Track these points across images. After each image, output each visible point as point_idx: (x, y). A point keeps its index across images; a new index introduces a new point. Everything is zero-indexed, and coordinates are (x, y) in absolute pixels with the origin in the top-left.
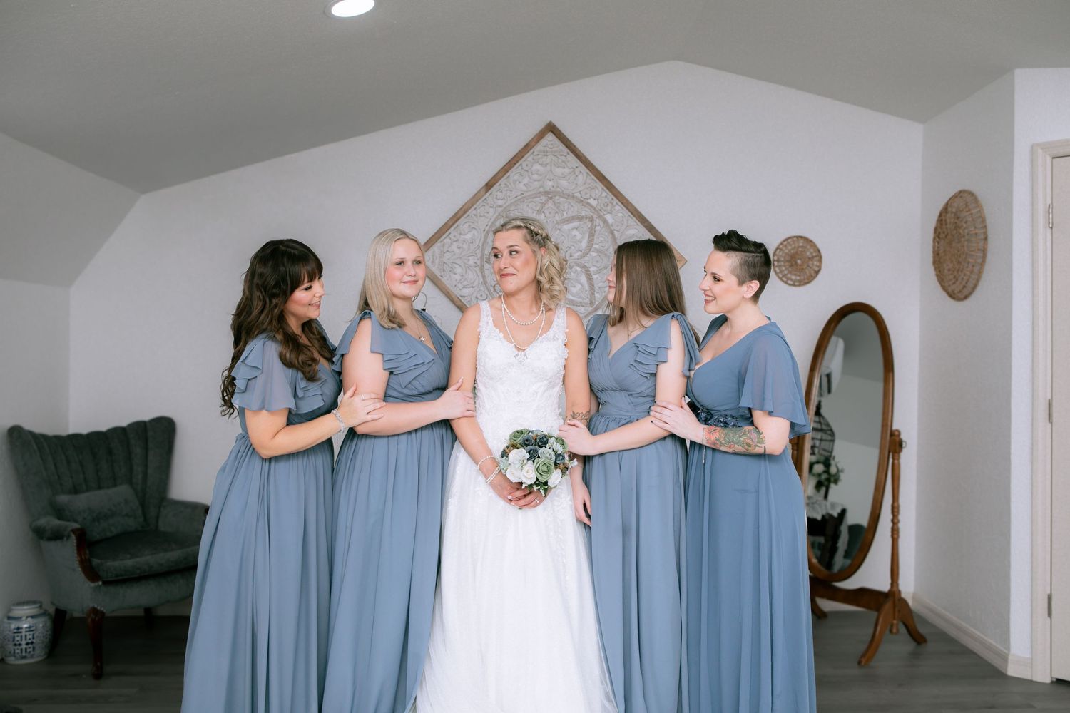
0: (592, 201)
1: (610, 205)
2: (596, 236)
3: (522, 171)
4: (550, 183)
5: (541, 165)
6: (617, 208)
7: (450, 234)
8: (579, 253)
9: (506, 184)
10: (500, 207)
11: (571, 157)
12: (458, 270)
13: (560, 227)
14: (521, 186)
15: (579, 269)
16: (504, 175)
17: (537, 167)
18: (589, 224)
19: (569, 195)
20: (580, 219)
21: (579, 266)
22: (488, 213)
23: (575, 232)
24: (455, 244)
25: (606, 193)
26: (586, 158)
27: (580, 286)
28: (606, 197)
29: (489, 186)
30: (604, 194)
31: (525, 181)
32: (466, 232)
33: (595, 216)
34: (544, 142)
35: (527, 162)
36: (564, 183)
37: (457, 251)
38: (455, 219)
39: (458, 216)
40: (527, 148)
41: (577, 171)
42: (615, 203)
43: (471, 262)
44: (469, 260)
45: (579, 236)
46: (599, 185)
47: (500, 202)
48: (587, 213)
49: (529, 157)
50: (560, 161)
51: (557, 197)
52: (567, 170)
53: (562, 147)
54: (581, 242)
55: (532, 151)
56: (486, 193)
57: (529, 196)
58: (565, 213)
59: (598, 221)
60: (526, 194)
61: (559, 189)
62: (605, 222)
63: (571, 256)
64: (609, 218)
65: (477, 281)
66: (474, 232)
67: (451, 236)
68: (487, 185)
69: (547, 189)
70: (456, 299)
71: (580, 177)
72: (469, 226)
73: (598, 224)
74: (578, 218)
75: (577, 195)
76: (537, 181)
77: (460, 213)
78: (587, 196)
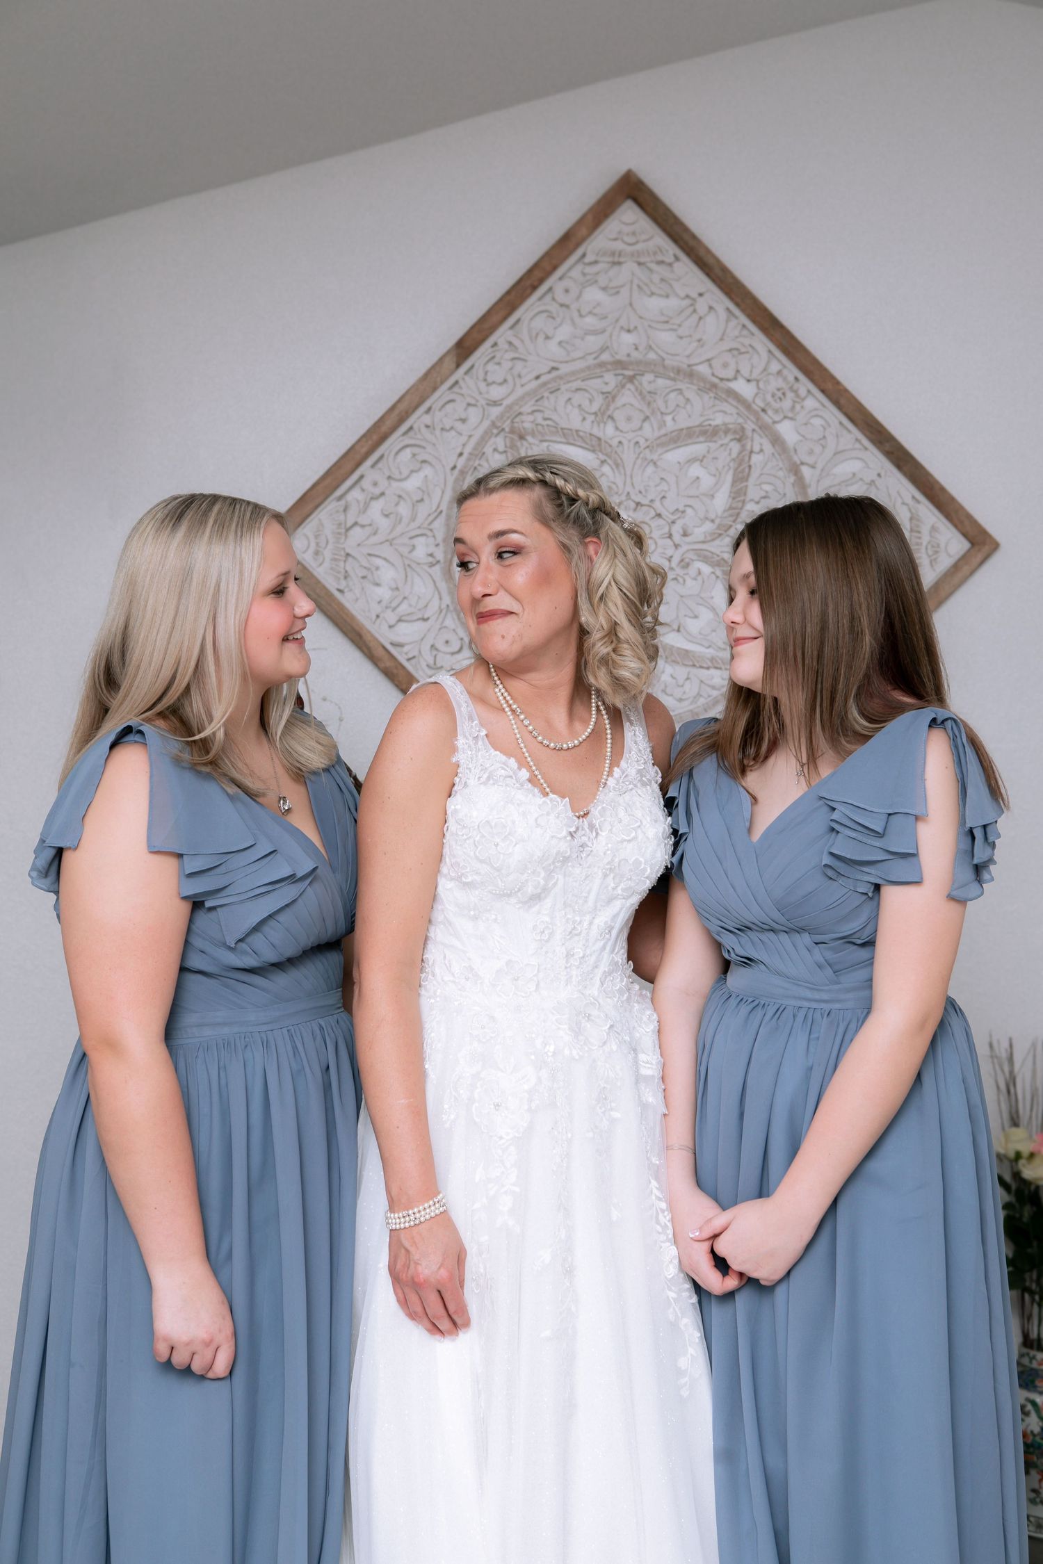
0: (741, 387)
1: (790, 395)
2: (752, 480)
3: (553, 308)
4: (628, 339)
5: (604, 289)
6: (810, 403)
7: (362, 477)
8: (708, 526)
9: (510, 343)
10: (495, 403)
11: (686, 268)
12: (387, 574)
13: (655, 457)
14: (553, 346)
15: (706, 569)
16: (505, 318)
17: (593, 295)
18: (735, 447)
19: (679, 371)
20: (710, 433)
21: (706, 559)
22: (463, 421)
23: (695, 470)
24: (377, 506)
25: (781, 363)
26: (725, 270)
27: (711, 615)
28: (779, 373)
29: (464, 348)
30: (775, 367)
31: (564, 332)
32: (405, 472)
33: (749, 426)
34: (612, 226)
35: (566, 283)
36: (665, 338)
37: (384, 523)
38: (375, 437)
39: (384, 429)
40: (567, 243)
41: (702, 306)
42: (803, 392)
43: (421, 553)
44: (414, 547)
45: (707, 481)
46: (761, 342)
47: (496, 392)
48: (728, 419)
49: (571, 271)
50: (656, 278)
51: (649, 377)
52: (674, 303)
53: (660, 240)
54: (713, 496)
55: (579, 252)
56: (458, 366)
57: (573, 373)
58: (668, 418)
59: (759, 441)
60: (564, 369)
61: (652, 356)
62: (777, 440)
63: (685, 534)
64: (786, 430)
65: (436, 602)
66: (427, 471)
67: (365, 483)
68: (460, 344)
69: (621, 356)
70: (379, 652)
71: (710, 319)
72: (414, 455)
73: (756, 448)
74: (704, 433)
75: (703, 369)
76: (595, 333)
77: (389, 423)
78: (730, 373)
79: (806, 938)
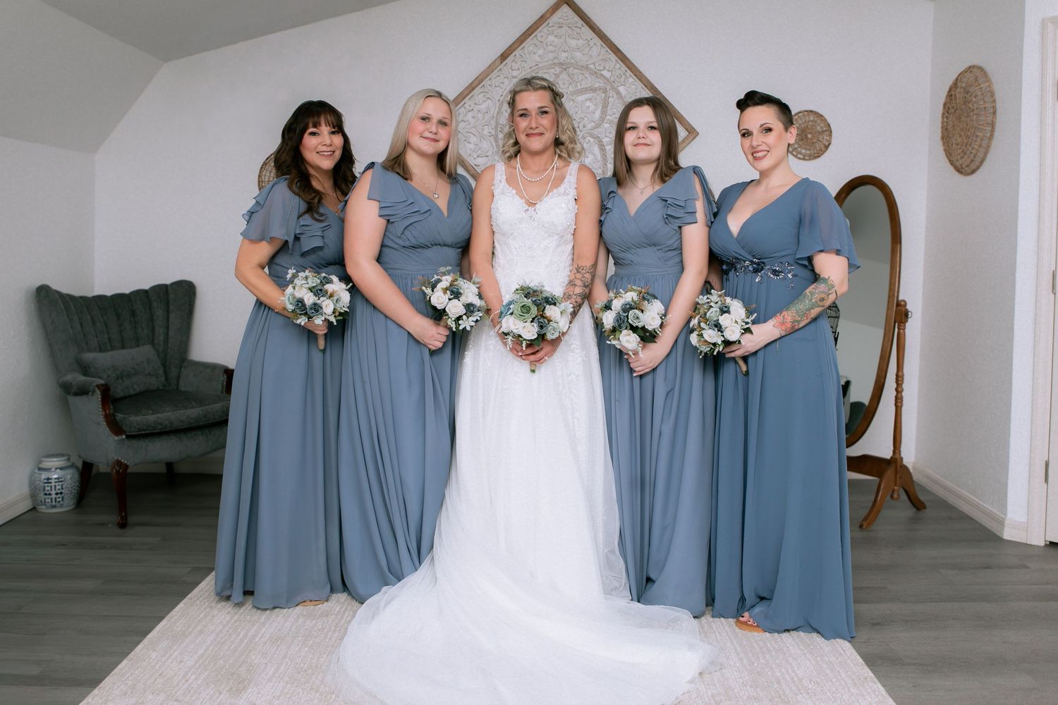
0: (605, 73)
1: (623, 77)
2: (609, 107)
3: (537, 43)
4: (564, 55)
5: (556, 36)
6: (631, 80)
7: (465, 103)
8: (593, 124)
9: (521, 55)
10: (515, 77)
11: (586, 29)
12: (473, 139)
13: (573, 98)
14: (536, 57)
15: (592, 140)
16: (518, 46)
17: (551, 38)
18: (603, 95)
19: (583, 67)
20: (594, 90)
21: (592, 136)
22: (503, 83)
23: (588, 104)
24: (470, 114)
25: (620, 65)
26: (600, 30)
27: (593, 157)
28: (620, 68)
29: (504, 57)
30: (618, 66)
31: (540, 52)
32: (481, 102)
33: (608, 87)
34: (559, 13)
35: (542, 34)
36: (578, 54)
37: (472, 121)
38: (471, 89)
39: (474, 85)
40: (542, 19)
41: (591, 43)
42: (628, 75)
43: (486, 132)
44: (483, 129)
45: (592, 107)
46: (613, 57)
47: (515, 73)
48: (601, 85)
49: (543, 30)
50: (575, 33)
51: (572, 69)
52: (581, 42)
53: (577, 19)
54: (594, 113)
55: (547, 22)
56: (501, 63)
57: (544, 67)
58: (579, 84)
59: (611, 93)
60: (540, 65)
61: (573, 61)
62: (618, 93)
63: (584, 127)
64: (621, 89)
65: (491, 150)
66: (489, 102)
67: (466, 106)
68: (502, 55)
69: (562, 61)
70: (470, 168)
71: (594, 48)
72: (484, 96)
73: (611, 95)
74: (592, 90)
75: (592, 66)
76: (552, 52)
77: (475, 83)
78: (602, 68)
79: (655, 249)
